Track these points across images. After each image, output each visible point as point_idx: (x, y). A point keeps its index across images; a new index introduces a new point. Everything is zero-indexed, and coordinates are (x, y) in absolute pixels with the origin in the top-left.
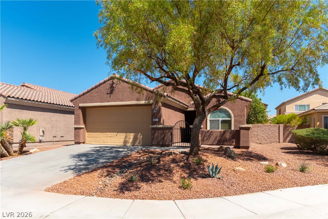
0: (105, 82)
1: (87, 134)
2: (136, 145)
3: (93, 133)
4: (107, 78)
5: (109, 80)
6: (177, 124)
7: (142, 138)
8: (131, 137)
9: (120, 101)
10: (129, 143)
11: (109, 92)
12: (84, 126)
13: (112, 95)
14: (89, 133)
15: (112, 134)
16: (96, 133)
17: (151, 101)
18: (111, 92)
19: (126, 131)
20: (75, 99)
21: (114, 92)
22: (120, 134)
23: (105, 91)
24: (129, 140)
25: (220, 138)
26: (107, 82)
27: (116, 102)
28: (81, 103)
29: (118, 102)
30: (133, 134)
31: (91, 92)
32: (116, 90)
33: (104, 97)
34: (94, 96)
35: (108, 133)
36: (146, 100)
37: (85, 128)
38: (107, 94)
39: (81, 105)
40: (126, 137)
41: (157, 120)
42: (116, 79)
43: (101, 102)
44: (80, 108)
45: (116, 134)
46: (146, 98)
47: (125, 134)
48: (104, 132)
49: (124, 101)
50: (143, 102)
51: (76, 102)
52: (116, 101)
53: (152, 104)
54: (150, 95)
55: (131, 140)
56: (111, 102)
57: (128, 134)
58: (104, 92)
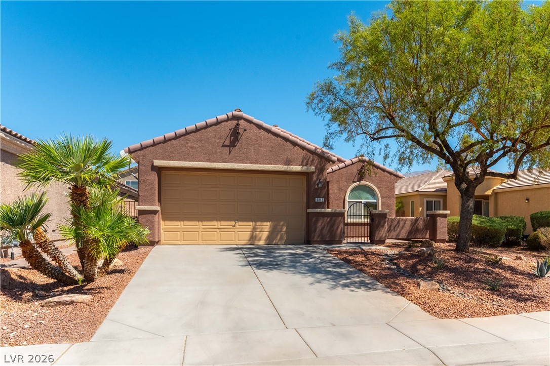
0: (218, 123)
1: (162, 223)
2: (274, 243)
3: (178, 223)
4: (224, 117)
5: (228, 119)
6: (352, 207)
7: (286, 232)
8: (265, 228)
9: (251, 163)
10: (260, 240)
11: (227, 143)
12: (158, 208)
13: (234, 150)
14: (167, 223)
15: (223, 223)
16: (186, 223)
17: (313, 168)
18: (233, 144)
19: (255, 217)
20: (142, 148)
21: (239, 145)
22: (241, 223)
23: (217, 141)
24: (260, 235)
25: (411, 228)
26: (223, 124)
27: (243, 163)
28: (157, 159)
29: (246, 163)
30: (269, 224)
31: (183, 137)
32: (243, 140)
33: (216, 152)
34: (192, 147)
35: (215, 223)
36: (302, 165)
37: (160, 212)
38: (224, 146)
39: (157, 163)
40: (254, 229)
41: (322, 200)
42: (242, 120)
43: (210, 161)
44: (154, 168)
45: (233, 223)
46: (302, 162)
47: (251, 224)
48: (205, 221)
49: (261, 164)
50: (298, 168)
51: (144, 156)
52: (242, 161)
53: (313, 173)
54: (310, 157)
55: (265, 234)
56: (232, 162)
57: (258, 223)
58: (215, 142)
